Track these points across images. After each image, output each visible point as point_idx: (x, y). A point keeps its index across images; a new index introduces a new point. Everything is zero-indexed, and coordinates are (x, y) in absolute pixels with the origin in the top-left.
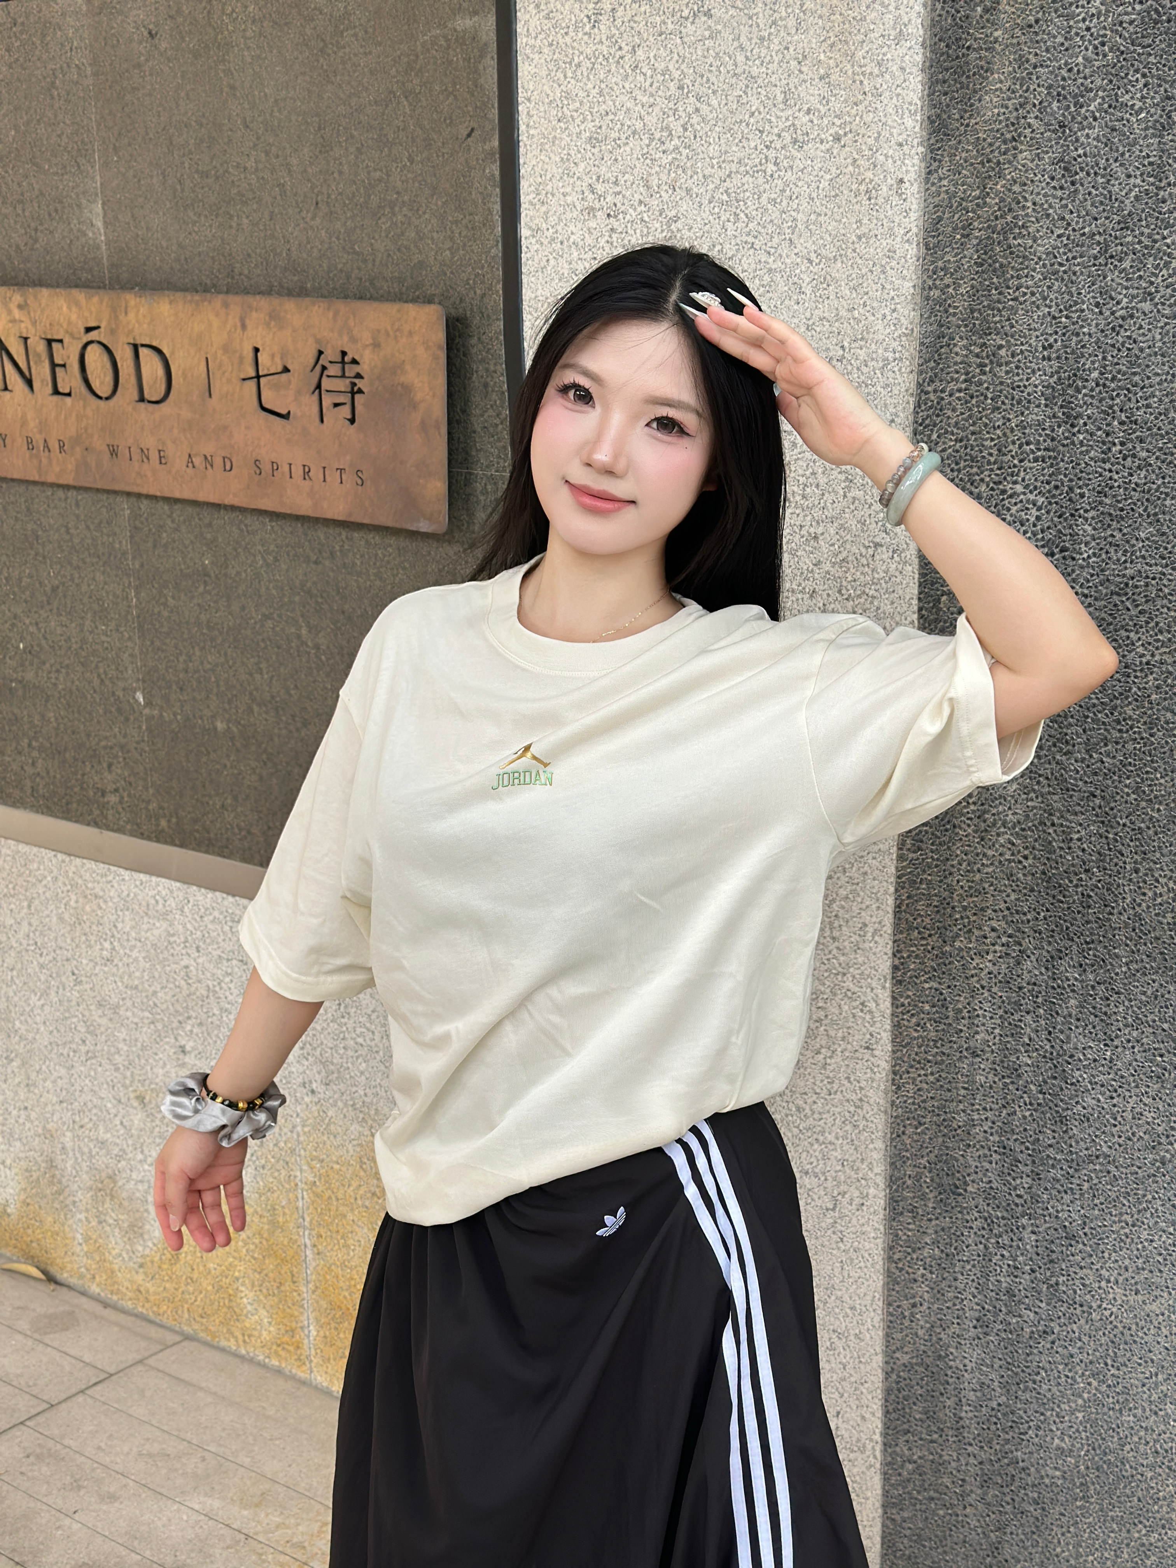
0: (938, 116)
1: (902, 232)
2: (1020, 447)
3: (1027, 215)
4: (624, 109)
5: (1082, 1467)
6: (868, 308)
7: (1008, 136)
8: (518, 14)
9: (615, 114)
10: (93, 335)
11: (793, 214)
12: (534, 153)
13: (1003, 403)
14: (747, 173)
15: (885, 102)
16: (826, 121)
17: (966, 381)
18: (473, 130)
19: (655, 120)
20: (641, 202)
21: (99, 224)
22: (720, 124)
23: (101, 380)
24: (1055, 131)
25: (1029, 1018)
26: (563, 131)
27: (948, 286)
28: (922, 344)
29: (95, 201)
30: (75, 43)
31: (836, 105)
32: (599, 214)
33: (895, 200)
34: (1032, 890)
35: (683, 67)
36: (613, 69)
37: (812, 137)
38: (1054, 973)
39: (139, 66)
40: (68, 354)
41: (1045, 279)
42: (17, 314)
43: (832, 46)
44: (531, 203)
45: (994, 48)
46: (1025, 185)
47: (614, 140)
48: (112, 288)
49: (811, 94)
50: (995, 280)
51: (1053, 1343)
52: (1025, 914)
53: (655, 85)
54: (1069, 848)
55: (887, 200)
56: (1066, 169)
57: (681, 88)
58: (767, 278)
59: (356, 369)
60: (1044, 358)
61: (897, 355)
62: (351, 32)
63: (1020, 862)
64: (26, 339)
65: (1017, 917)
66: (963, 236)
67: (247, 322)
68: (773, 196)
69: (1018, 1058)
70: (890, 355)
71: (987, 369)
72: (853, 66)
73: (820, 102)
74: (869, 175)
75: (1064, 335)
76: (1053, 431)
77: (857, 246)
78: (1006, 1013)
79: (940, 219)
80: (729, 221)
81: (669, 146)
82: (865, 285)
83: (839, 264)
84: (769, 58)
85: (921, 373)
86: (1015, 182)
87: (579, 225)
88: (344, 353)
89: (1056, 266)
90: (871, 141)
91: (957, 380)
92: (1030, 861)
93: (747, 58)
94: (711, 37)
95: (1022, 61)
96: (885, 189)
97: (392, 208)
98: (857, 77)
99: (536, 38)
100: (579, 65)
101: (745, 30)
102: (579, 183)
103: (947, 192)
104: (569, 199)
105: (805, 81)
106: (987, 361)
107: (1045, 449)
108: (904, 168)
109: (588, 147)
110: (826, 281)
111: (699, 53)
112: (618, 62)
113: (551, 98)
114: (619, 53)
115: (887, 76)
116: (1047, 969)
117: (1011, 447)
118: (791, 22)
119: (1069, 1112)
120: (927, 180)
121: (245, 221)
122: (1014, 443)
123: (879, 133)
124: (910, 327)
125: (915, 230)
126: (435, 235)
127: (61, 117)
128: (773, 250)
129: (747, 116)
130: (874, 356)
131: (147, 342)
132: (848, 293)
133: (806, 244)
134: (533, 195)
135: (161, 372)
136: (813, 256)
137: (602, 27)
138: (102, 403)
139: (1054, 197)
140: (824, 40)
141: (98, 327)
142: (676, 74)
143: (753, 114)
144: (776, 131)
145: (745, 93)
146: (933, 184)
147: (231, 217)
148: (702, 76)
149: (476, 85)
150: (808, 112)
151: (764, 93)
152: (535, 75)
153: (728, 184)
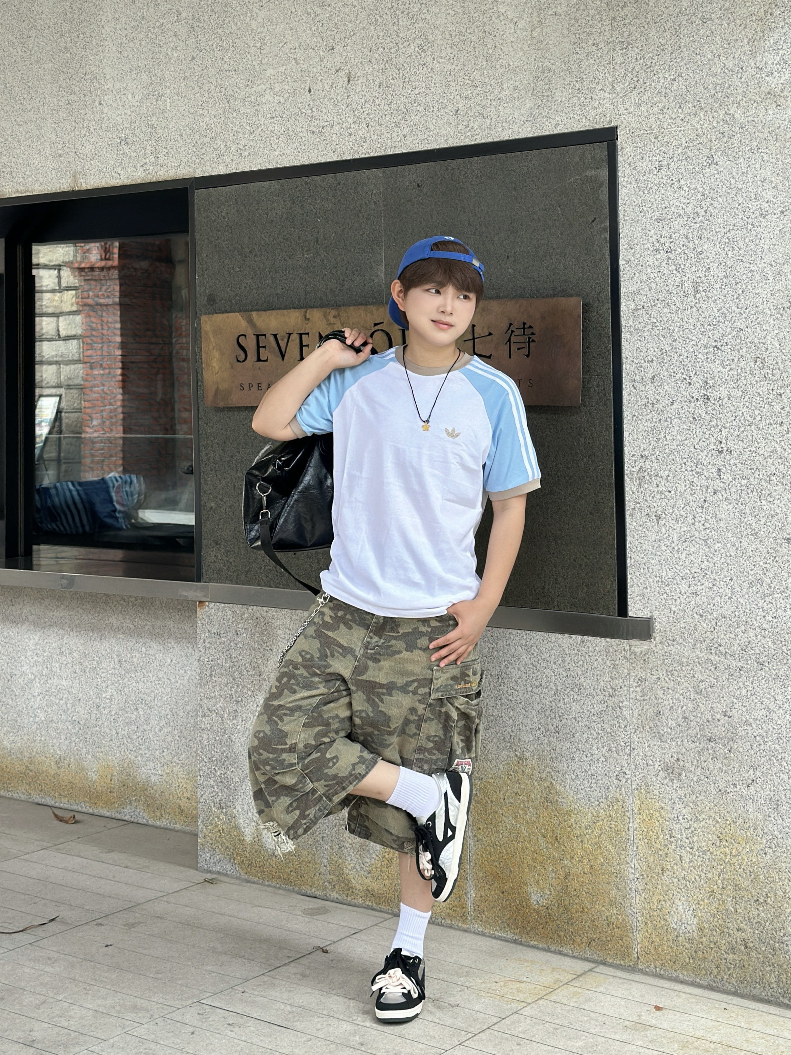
4: (674, 206)
8: (619, 168)
9: (670, 208)
10: (378, 327)
11: (762, 245)
18: (595, 219)
19: (690, 210)
20: (683, 245)
21: (382, 275)
26: (643, 217)
29: (380, 265)
30: (374, 192)
31: (781, 199)
32: (662, 252)
35: (704, 186)
36: (669, 189)
39: (410, 201)
42: (332, 320)
43: (778, 174)
44: (626, 249)
47: (669, 219)
49: (769, 195)
53: (690, 194)
57: (703, 195)
59: (531, 330)
62: (530, 180)
68: (752, 238)
73: (773, 198)
81: (698, 220)
84: (747, 181)
87: (651, 258)
88: (524, 324)
93: (736, 181)
94: (718, 173)
97: (550, 256)
99: (628, 178)
100: (651, 188)
101: (734, 170)
102: (651, 239)
104: (646, 246)
105: (766, 189)
109: (656, 223)
112: (671, 186)
113: (636, 203)
114: (672, 182)
118: (757, 166)
126: (574, 267)
128: (752, 262)
129: (737, 205)
133: (769, 258)
134: (626, 246)
136: (773, 263)
137: (663, 172)
140: (774, 172)
141: (382, 323)
142: (701, 190)
143: (739, 205)
144: (752, 211)
145: (736, 196)
148: (714, 190)
149: (597, 199)
150: (768, 202)
151: (745, 195)
152: (628, 193)
153: (729, 234)
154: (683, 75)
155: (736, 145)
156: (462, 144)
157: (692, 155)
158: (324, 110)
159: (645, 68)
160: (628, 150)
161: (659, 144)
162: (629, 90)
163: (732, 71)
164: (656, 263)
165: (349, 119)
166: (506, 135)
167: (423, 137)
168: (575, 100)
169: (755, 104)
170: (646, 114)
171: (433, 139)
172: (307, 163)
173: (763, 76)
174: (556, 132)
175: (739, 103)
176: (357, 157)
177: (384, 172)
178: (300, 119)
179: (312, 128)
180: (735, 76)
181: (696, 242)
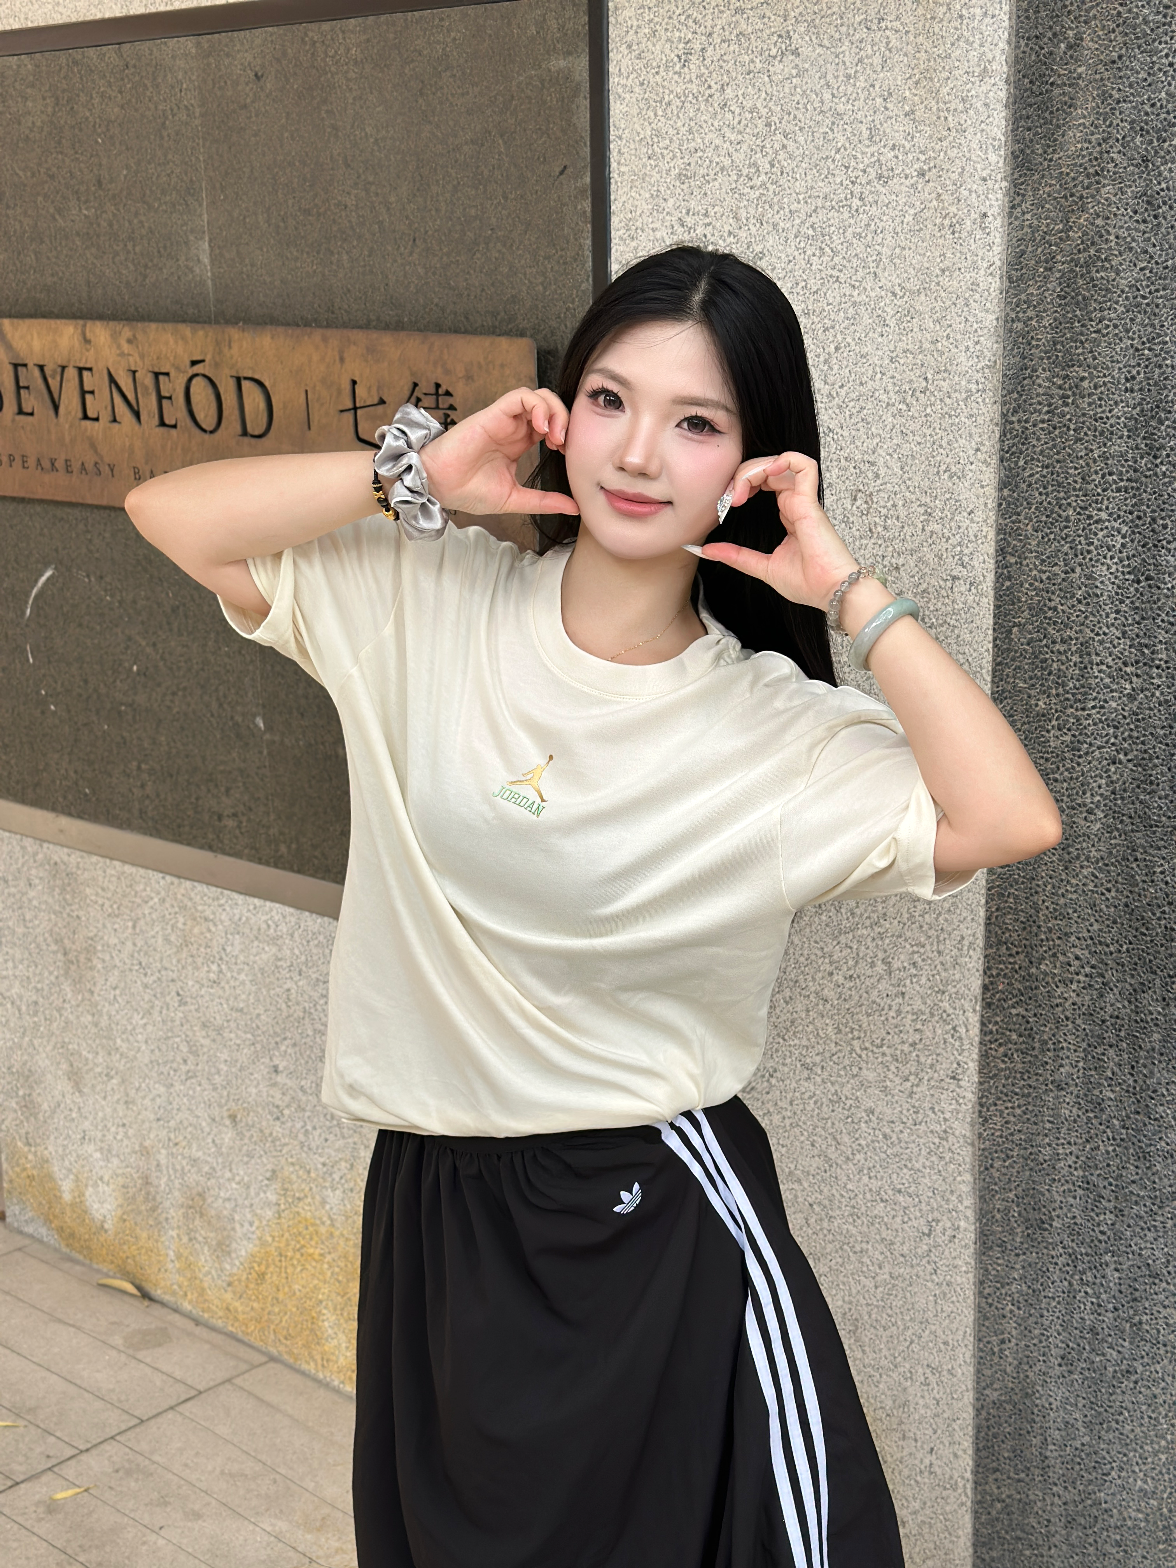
0: (1022, 151)
1: (985, 265)
2: (1103, 476)
3: (1110, 248)
4: (713, 146)
5: (1165, 1510)
6: (951, 340)
7: (1091, 171)
8: (611, 54)
9: (704, 151)
10: (198, 369)
11: (877, 247)
12: (625, 189)
13: (1086, 434)
14: (833, 208)
15: (969, 137)
16: (910, 156)
17: (1048, 412)
18: (565, 167)
19: (742, 157)
21: (206, 260)
22: (806, 160)
23: (206, 413)
24: (1137, 166)
25: (1111, 1052)
26: (653, 168)
27: (1031, 319)
28: (1005, 375)
29: (202, 238)
30: (185, 86)
31: (920, 141)
33: (979, 234)
34: (1115, 922)
35: (770, 104)
36: (703, 107)
37: (897, 172)
38: (1137, 1007)
39: (245, 107)
40: (174, 386)
41: (1128, 311)
42: (126, 347)
43: (917, 83)
44: (621, 238)
45: (1077, 84)
46: (1108, 218)
47: (703, 176)
48: (217, 322)
49: (896, 130)
50: (1078, 313)
51: (1136, 1382)
52: (1108, 946)
53: (744, 122)
54: (1153, 881)
55: (970, 234)
56: (1148, 203)
58: (851, 311)
59: (451, 401)
60: (1126, 390)
61: (980, 386)
62: (448, 73)
63: (1103, 894)
64: (134, 372)
65: (1100, 948)
66: (1046, 269)
67: (346, 355)
68: (858, 230)
69: (1101, 1092)
70: (973, 387)
71: (1070, 401)
72: (938, 103)
73: (906, 139)
74: (953, 209)
75: (1147, 367)
76: (1136, 462)
77: (941, 279)
78: (1089, 1046)
79: (1023, 253)
80: (814, 255)
81: (757, 182)
82: (948, 317)
83: (923, 297)
84: (855, 95)
85: (1004, 403)
86: (1098, 216)
88: (438, 386)
89: (1139, 299)
90: (955, 176)
91: (1040, 412)
92: (1113, 894)
93: (833, 96)
94: (798, 75)
95: (1105, 96)
96: (968, 223)
97: (487, 244)
98: (942, 114)
99: (627, 78)
101: (831, 68)
102: (668, 218)
103: (1030, 226)
104: (658, 235)
105: (891, 118)
106: (1070, 393)
107: (1128, 480)
108: (988, 203)
109: (678, 183)
110: (910, 313)
111: (787, 90)
112: (707, 100)
113: (642, 136)
114: (708, 92)
115: (971, 112)
116: (1130, 1002)
117: (1094, 477)
119: (1152, 1148)
120: (1010, 214)
121: (345, 257)
122: (1096, 473)
123: (963, 169)
124: (993, 359)
125: (998, 263)
126: (528, 271)
127: (170, 156)
128: (857, 284)
129: (833, 152)
130: (958, 387)
131: (250, 375)
132: (932, 326)
133: (890, 278)
134: (622, 231)
135: (262, 405)
136: (897, 289)
137: (692, 66)
138: (206, 436)
139: (1137, 230)
140: (910, 78)
141: (203, 361)
142: (764, 112)
143: (838, 151)
144: (861, 166)
145: (832, 130)
146: (1017, 218)
147: (332, 253)
148: (790, 114)
149: (569, 124)
150: (893, 147)
151: (850, 129)
152: (626, 114)
153: (813, 219)
157: (750, 30)
176: (152, 9)
177: (199, 44)
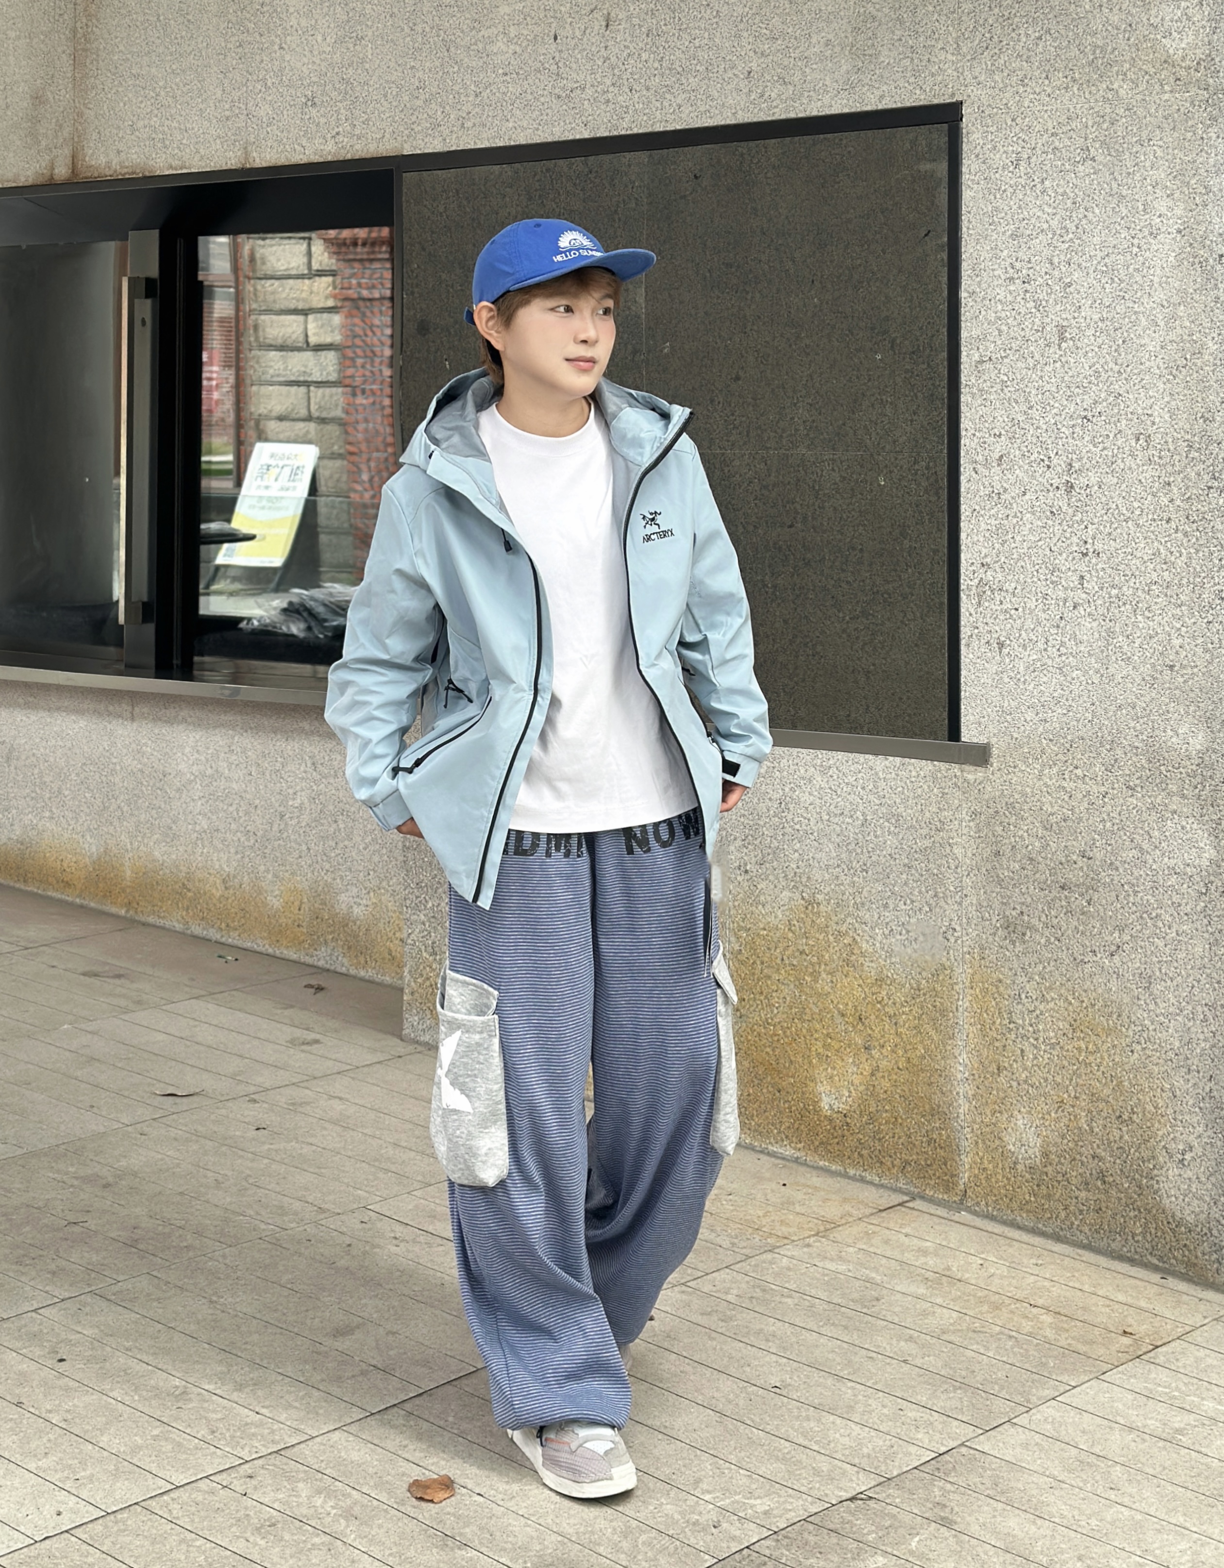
4: (1035, 217)
8: (963, 160)
9: (1028, 220)
11: (1150, 277)
12: (971, 245)
14: (1119, 253)
16: (1171, 221)
18: (929, 232)
19: (1056, 223)
20: (1045, 273)
22: (1100, 224)
26: (992, 231)
29: (640, 287)
30: (636, 184)
31: (1179, 212)
32: (1016, 282)
36: (1028, 193)
37: (1162, 230)
39: (684, 197)
43: (1175, 177)
44: (968, 276)
47: (1028, 236)
49: (1161, 205)
53: (1056, 202)
55: (1211, 267)
57: (1074, 203)
58: (1134, 317)
68: (1136, 267)
72: (1188, 189)
73: (1167, 210)
74: (1202, 252)
77: (1193, 294)
81: (1066, 238)
82: (1198, 317)
83: (1181, 307)
84: (1132, 185)
87: (1002, 289)
90: (1201, 233)
93: (1118, 185)
94: (1094, 173)
96: (1210, 260)
97: (868, 282)
98: (1192, 196)
99: (975, 175)
100: (1005, 191)
101: (1117, 169)
102: (1002, 262)
104: (996, 273)
105: (1157, 198)
109: (1010, 240)
110: (1173, 318)
111: (1086, 182)
112: (1031, 189)
113: (984, 211)
114: (1032, 184)
115: (1211, 195)
118: (1148, 164)
126: (898, 298)
128: (1136, 300)
129: (1119, 219)
132: (1188, 324)
133: (1160, 296)
134: (970, 271)
136: (1165, 303)
137: (1020, 168)
140: (1169, 174)
142: (1071, 195)
143: (1122, 218)
144: (1138, 228)
145: (1118, 206)
148: (1088, 196)
149: (933, 203)
150: (1160, 216)
151: (1129, 205)
152: (973, 197)
153: (1106, 260)
154: (1052, 32)
155: (1119, 133)
156: (755, 120)
157: (1061, 146)
158: (574, 66)
159: (1001, 20)
160: (975, 136)
161: (1018, 128)
162: (980, 51)
163: (1118, 29)
164: (1009, 298)
165: (606, 80)
166: (814, 109)
167: (702, 109)
168: (907, 62)
169: (1147, 77)
170: (1001, 85)
171: (717, 112)
172: (550, 140)
173: (1159, 37)
174: (880, 107)
175: (1125, 74)
176: (615, 133)
177: (651, 155)
178: (542, 78)
179: (557, 91)
180: (1121, 36)
181: (1064, 269)
